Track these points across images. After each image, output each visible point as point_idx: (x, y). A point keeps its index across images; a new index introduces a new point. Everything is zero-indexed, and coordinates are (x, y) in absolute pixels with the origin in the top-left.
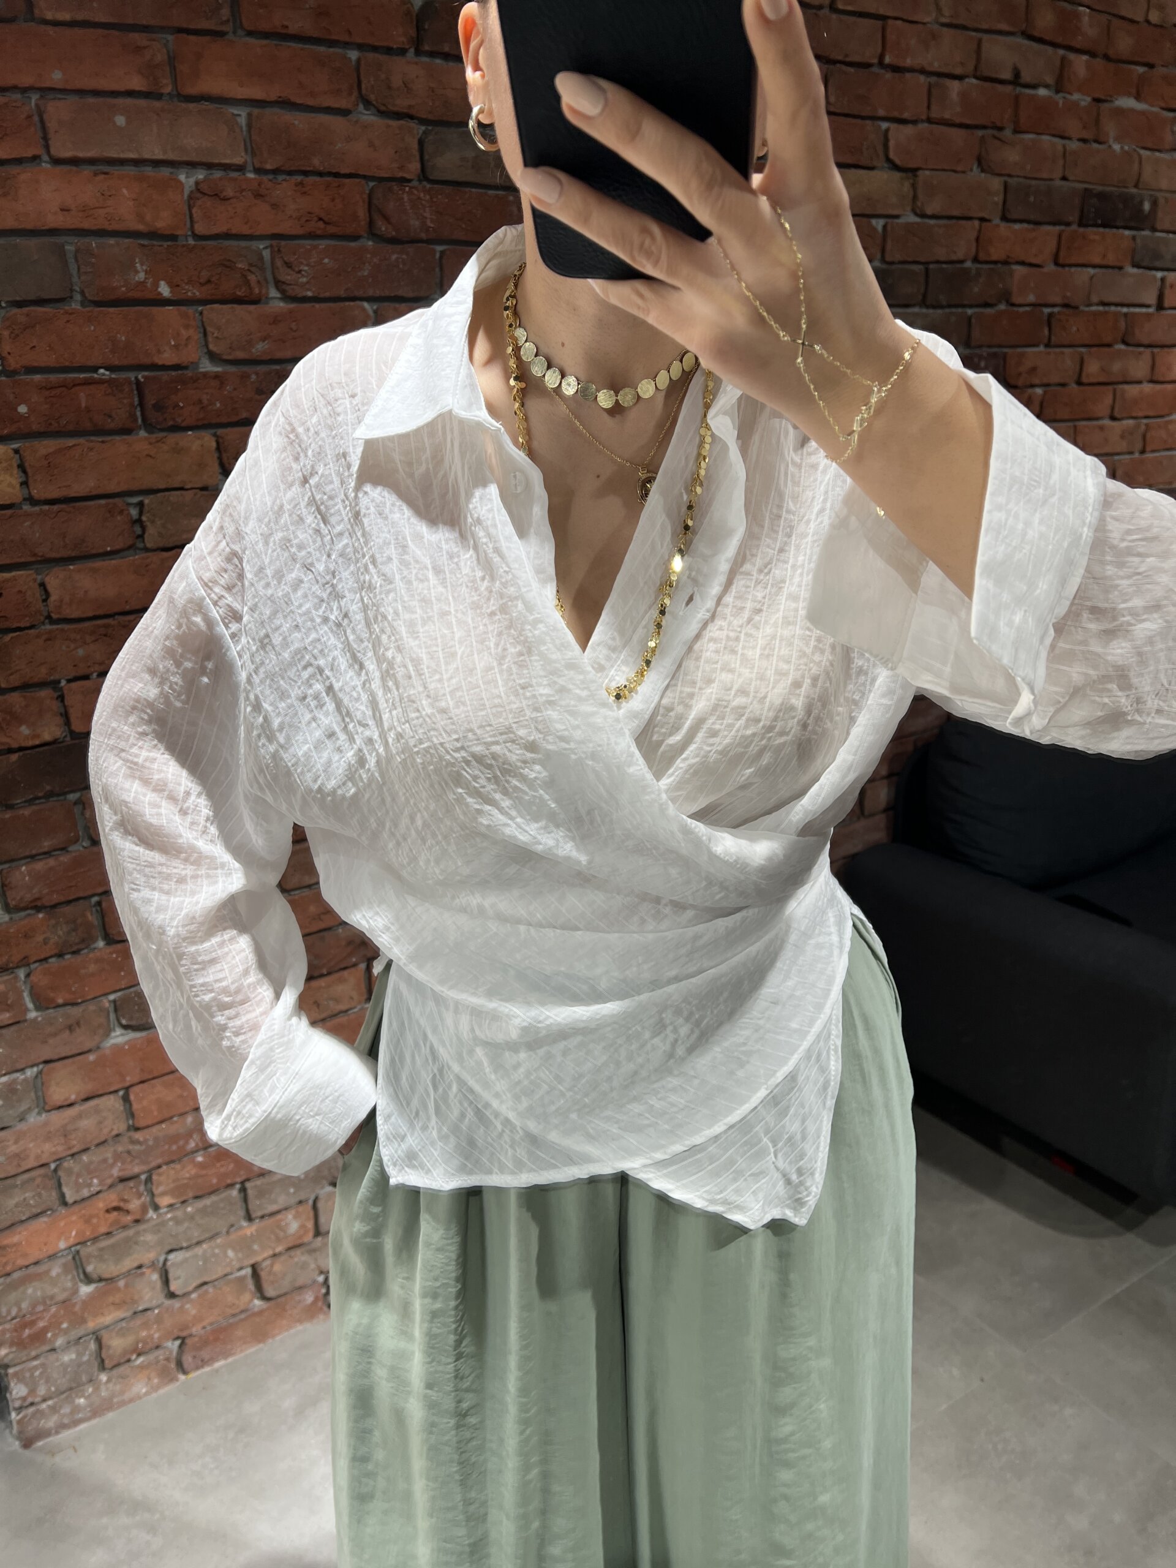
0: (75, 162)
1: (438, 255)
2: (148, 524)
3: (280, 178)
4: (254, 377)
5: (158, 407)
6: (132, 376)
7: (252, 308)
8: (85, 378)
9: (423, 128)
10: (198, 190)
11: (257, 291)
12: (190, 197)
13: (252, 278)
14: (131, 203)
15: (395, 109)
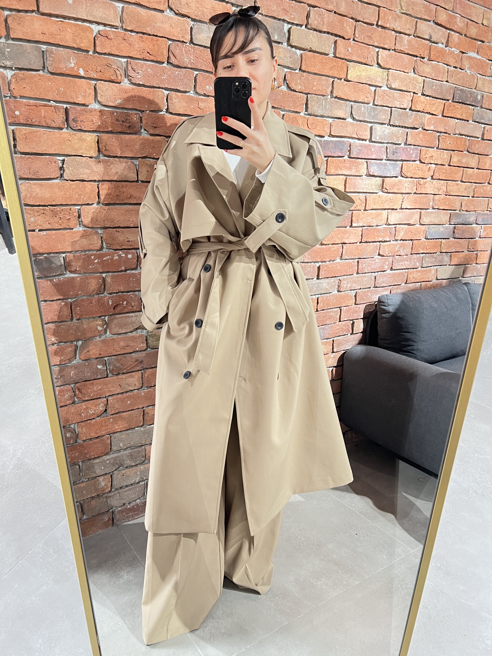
0: (50, 15)
1: (195, 76)
2: (66, 168)
3: (133, 34)
4: (115, 114)
5: (74, 120)
6: (65, 106)
7: (117, 85)
8: (45, 104)
9: (193, 23)
10: (99, 34)
11: (120, 78)
12: (95, 36)
13: (118, 72)
14: (71, 35)
15: (182, 13)
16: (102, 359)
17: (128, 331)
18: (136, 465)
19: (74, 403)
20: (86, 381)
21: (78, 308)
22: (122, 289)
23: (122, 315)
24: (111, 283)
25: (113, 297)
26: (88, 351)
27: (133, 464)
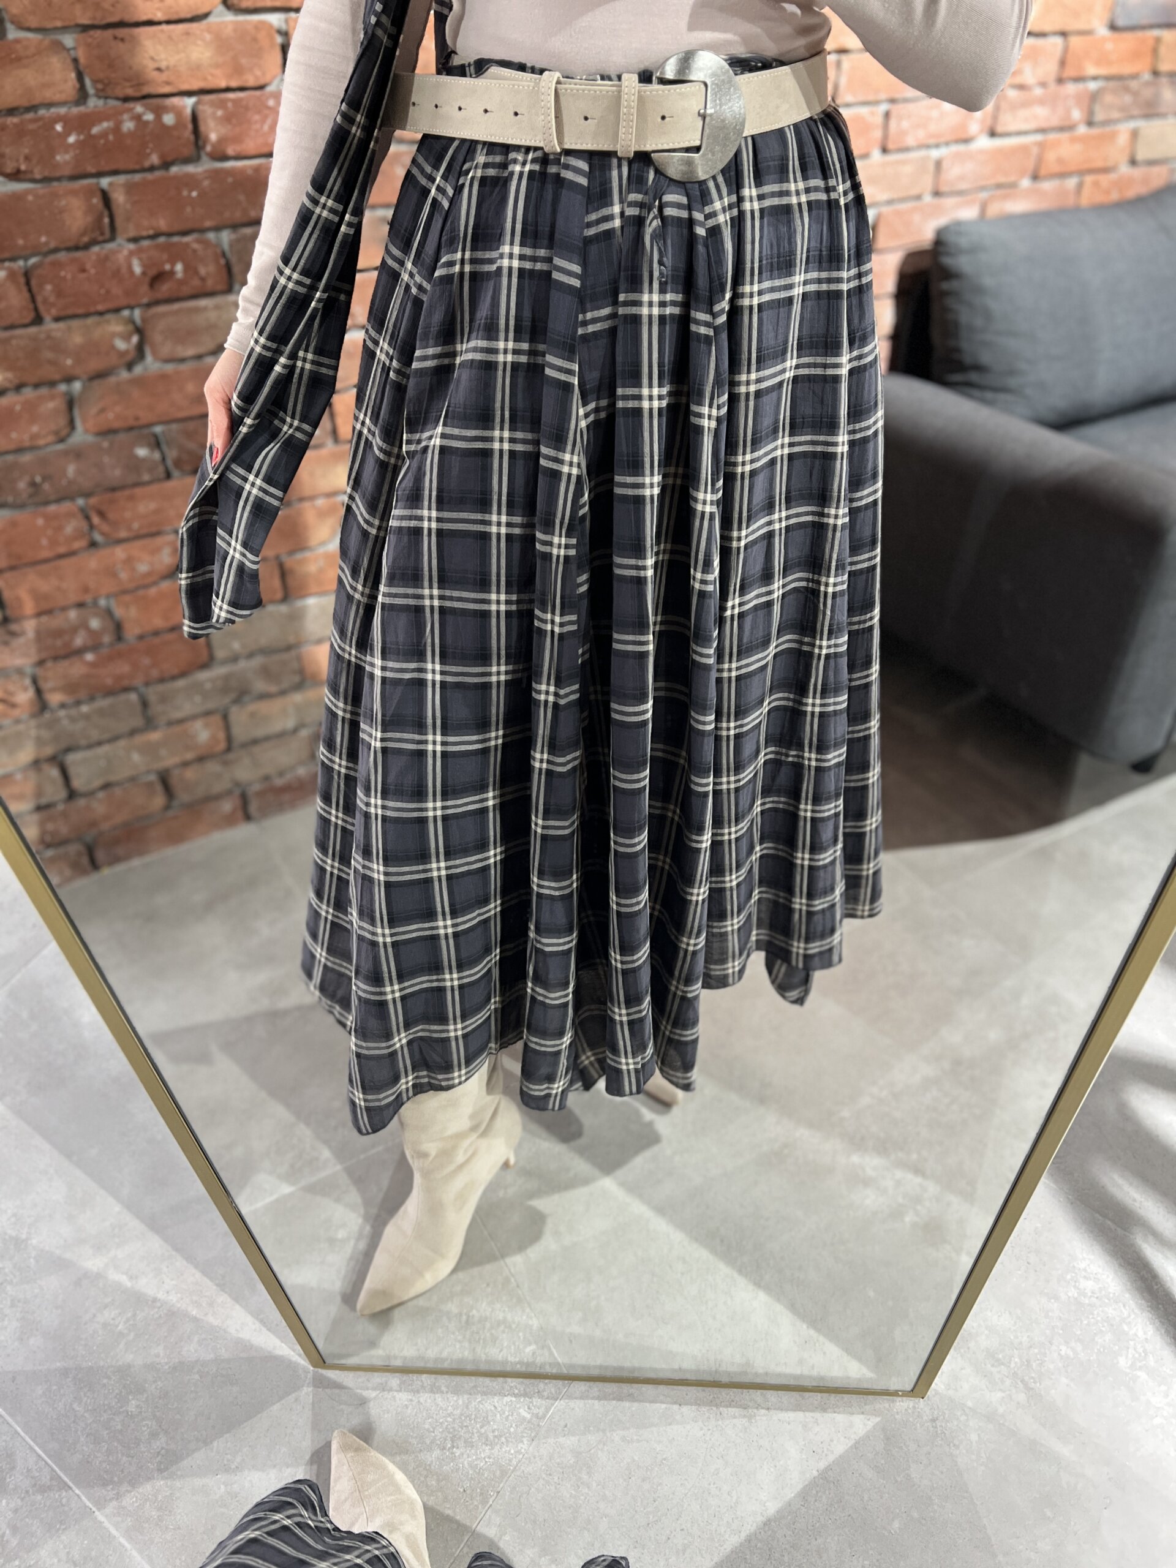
16: (145, 431)
17: (201, 350)
18: (283, 693)
19: (93, 544)
20: (113, 489)
21: (49, 287)
22: (162, 224)
23: (176, 306)
24: (128, 206)
25: (140, 251)
26: (103, 410)
27: (273, 689)
